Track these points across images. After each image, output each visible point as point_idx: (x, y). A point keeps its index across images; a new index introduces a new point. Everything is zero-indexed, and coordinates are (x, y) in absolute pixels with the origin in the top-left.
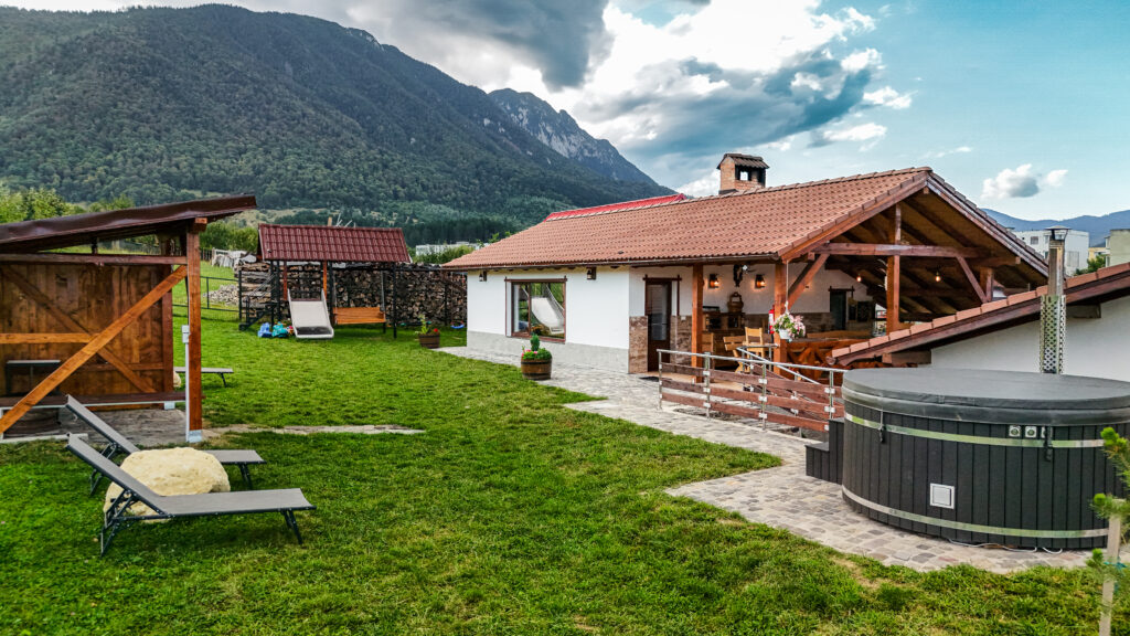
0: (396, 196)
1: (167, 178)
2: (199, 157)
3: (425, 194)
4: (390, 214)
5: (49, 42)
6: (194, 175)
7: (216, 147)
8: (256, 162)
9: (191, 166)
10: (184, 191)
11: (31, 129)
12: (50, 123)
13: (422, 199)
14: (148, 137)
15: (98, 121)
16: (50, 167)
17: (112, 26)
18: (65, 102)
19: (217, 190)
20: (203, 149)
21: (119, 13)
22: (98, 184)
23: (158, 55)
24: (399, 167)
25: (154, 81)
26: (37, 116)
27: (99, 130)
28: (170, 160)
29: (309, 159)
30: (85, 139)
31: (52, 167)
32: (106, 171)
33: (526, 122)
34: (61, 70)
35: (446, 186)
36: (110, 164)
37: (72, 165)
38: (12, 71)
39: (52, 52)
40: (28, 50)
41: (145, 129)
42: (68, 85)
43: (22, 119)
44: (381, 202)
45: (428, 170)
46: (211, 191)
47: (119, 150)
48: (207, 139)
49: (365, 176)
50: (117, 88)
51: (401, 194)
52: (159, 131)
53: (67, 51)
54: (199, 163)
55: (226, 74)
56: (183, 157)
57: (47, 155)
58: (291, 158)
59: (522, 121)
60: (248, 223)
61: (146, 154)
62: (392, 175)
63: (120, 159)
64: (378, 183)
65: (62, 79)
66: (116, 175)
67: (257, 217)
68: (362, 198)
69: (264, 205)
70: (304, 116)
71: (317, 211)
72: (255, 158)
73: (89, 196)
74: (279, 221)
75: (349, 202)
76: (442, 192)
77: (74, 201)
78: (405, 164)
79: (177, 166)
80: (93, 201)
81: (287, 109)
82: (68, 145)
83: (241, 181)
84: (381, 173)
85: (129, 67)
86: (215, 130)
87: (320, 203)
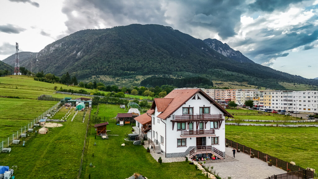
0: (177, 71)
1: (122, 69)
2: (129, 63)
3: (185, 69)
4: (175, 75)
5: (96, 37)
6: (128, 67)
7: (133, 60)
8: (142, 63)
9: (127, 65)
10: (125, 71)
11: (92, 58)
12: (96, 56)
13: (184, 71)
14: (118, 58)
15: (107, 55)
16: (96, 67)
17: (110, 32)
18: (100, 51)
19: (133, 71)
20: (130, 61)
21: (112, 28)
22: (107, 71)
23: (120, 38)
24: (178, 63)
25: (119, 45)
26: (94, 55)
27: (107, 57)
28: (122, 64)
29: (155, 62)
30: (104, 60)
31: (97, 67)
32: (108, 67)
33: (214, 47)
34: (99, 43)
35: (190, 67)
36: (109, 66)
37: (101, 66)
38: (89, 45)
40: (92, 39)
41: (117, 57)
42: (100, 47)
43: (91, 56)
44: (173, 72)
45: (186, 63)
46: (132, 71)
47: (111, 62)
48: (131, 58)
49: (169, 65)
50: (111, 47)
51: (178, 70)
52: (120, 57)
53: (100, 38)
54: (129, 64)
55: (136, 41)
56: (125, 63)
57: (96, 64)
58: (151, 62)
59: (213, 47)
60: (140, 79)
61: (117, 63)
62: (176, 65)
63: (111, 64)
64: (172, 67)
65: (99, 46)
67: (142, 78)
68: (168, 72)
69: (144, 74)
70: (154, 51)
71: (157, 75)
72: (142, 62)
73: (104, 74)
74: (147, 79)
75: (165, 73)
76: (189, 69)
77: (101, 75)
78: (179, 62)
79: (124, 65)
80: (105, 75)
81: (150, 49)
82: (100, 62)
83: (138, 68)
84: (173, 64)
85: (114, 42)
86: (133, 56)
87: (157, 73)
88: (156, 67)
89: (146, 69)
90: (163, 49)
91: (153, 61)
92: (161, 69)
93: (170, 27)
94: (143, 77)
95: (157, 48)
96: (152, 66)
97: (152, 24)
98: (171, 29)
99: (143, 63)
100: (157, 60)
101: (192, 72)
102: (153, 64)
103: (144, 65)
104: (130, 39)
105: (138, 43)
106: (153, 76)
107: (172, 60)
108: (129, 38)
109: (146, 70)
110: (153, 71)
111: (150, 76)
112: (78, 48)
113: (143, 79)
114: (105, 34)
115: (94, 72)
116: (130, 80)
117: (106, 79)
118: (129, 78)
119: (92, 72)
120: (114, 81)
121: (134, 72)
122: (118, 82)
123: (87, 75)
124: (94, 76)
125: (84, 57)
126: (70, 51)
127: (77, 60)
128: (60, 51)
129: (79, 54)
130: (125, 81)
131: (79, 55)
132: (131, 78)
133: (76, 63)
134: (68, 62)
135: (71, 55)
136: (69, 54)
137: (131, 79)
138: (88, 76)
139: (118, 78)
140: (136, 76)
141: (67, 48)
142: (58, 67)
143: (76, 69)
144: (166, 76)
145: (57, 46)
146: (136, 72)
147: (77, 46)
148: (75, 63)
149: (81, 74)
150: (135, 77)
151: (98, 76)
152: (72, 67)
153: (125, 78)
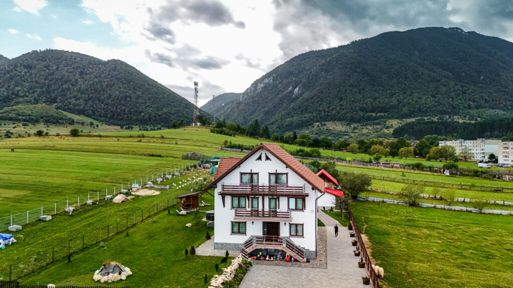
0: (469, 107)
1: (362, 109)
2: (375, 99)
3: (487, 104)
4: (465, 117)
5: (323, 61)
6: (373, 107)
7: (382, 93)
8: (399, 98)
9: (372, 103)
10: (368, 114)
11: (316, 95)
12: (321, 92)
13: (485, 107)
14: (356, 93)
15: (338, 89)
17: (345, 51)
18: (327, 83)
19: (382, 112)
20: (377, 95)
21: (348, 45)
22: (337, 114)
23: (361, 59)
24: (472, 92)
25: (359, 70)
26: (318, 90)
27: (338, 92)
28: (363, 101)
30: (333, 97)
31: (322, 109)
32: (340, 108)
34: (327, 71)
35: (500, 100)
36: (341, 105)
37: (329, 107)
38: (311, 75)
39: (324, 65)
40: (316, 66)
41: (355, 90)
42: (328, 77)
43: (313, 92)
44: (461, 111)
45: (490, 92)
46: (380, 113)
47: (345, 99)
48: (378, 91)
49: (453, 99)
50: (345, 75)
51: (473, 106)
52: (360, 90)
53: (329, 63)
54: (375, 101)
55: (388, 61)
56: (369, 100)
57: (320, 104)
58: (415, 95)
60: (394, 126)
61: (355, 100)
62: (467, 96)
63: (345, 103)
64: (460, 101)
65: (327, 75)
66: (343, 110)
67: (398, 123)
68: (450, 110)
69: (401, 117)
70: (423, 74)
71: (426, 118)
72: (399, 96)
73: (333, 119)
74: (407, 124)
75: (443, 113)
76: (497, 103)
77: (329, 121)
78: (476, 91)
79: (366, 104)
80: (335, 120)
81: (415, 73)
82: (327, 100)
83: (392, 107)
84: (461, 96)
85: (350, 66)
86: (383, 86)
87: (428, 114)
88: (426, 103)
89: (406, 107)
90: (441, 70)
91: (419, 92)
92: (435, 106)
93: (457, 28)
94: (400, 122)
95: (429, 70)
96: (417, 101)
97: (421, 28)
98: (460, 31)
99: (402, 98)
100: (429, 90)
101: (505, 108)
102: (420, 98)
103: (403, 100)
104: (379, 58)
105: (392, 64)
106: (418, 120)
107: (460, 88)
108: (375, 57)
109: (405, 110)
110: (420, 110)
111: (413, 120)
112: (296, 82)
113: (401, 125)
114: (337, 54)
115: (317, 116)
116: (375, 127)
117: (335, 127)
118: (374, 124)
119: (314, 117)
120: (349, 130)
121: (383, 114)
122: (355, 131)
123: (307, 121)
124: (317, 124)
125: (303, 95)
126: (284, 88)
127: (293, 100)
128: (270, 88)
129: (296, 90)
130: (367, 130)
131: (297, 92)
132: (378, 124)
133: (292, 105)
134: (281, 103)
135: (284, 93)
136: (283, 92)
137: (378, 127)
138: (308, 124)
139: (356, 125)
140: (386, 121)
141: (280, 83)
142: (268, 113)
143: (292, 114)
144: (445, 118)
145: (266, 81)
146: (386, 114)
147: (294, 79)
148: (290, 105)
149: (299, 121)
150: (384, 122)
151: (323, 123)
152: (286, 112)
153: (366, 125)
